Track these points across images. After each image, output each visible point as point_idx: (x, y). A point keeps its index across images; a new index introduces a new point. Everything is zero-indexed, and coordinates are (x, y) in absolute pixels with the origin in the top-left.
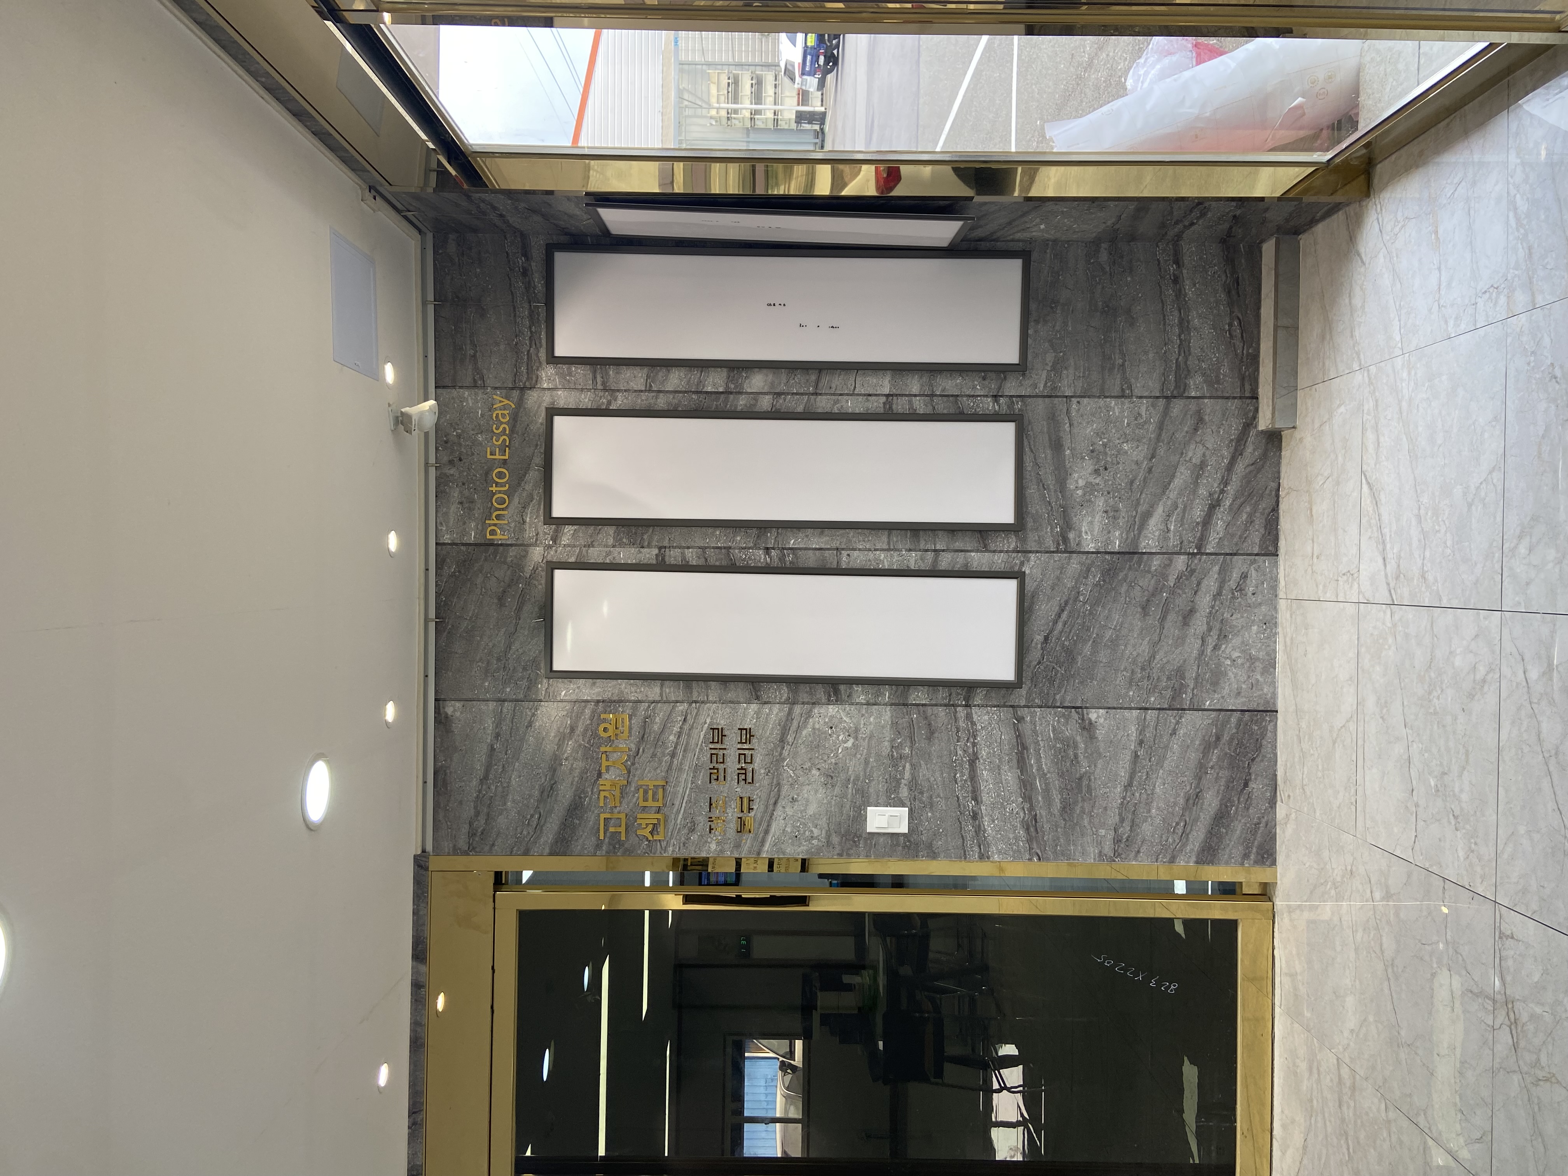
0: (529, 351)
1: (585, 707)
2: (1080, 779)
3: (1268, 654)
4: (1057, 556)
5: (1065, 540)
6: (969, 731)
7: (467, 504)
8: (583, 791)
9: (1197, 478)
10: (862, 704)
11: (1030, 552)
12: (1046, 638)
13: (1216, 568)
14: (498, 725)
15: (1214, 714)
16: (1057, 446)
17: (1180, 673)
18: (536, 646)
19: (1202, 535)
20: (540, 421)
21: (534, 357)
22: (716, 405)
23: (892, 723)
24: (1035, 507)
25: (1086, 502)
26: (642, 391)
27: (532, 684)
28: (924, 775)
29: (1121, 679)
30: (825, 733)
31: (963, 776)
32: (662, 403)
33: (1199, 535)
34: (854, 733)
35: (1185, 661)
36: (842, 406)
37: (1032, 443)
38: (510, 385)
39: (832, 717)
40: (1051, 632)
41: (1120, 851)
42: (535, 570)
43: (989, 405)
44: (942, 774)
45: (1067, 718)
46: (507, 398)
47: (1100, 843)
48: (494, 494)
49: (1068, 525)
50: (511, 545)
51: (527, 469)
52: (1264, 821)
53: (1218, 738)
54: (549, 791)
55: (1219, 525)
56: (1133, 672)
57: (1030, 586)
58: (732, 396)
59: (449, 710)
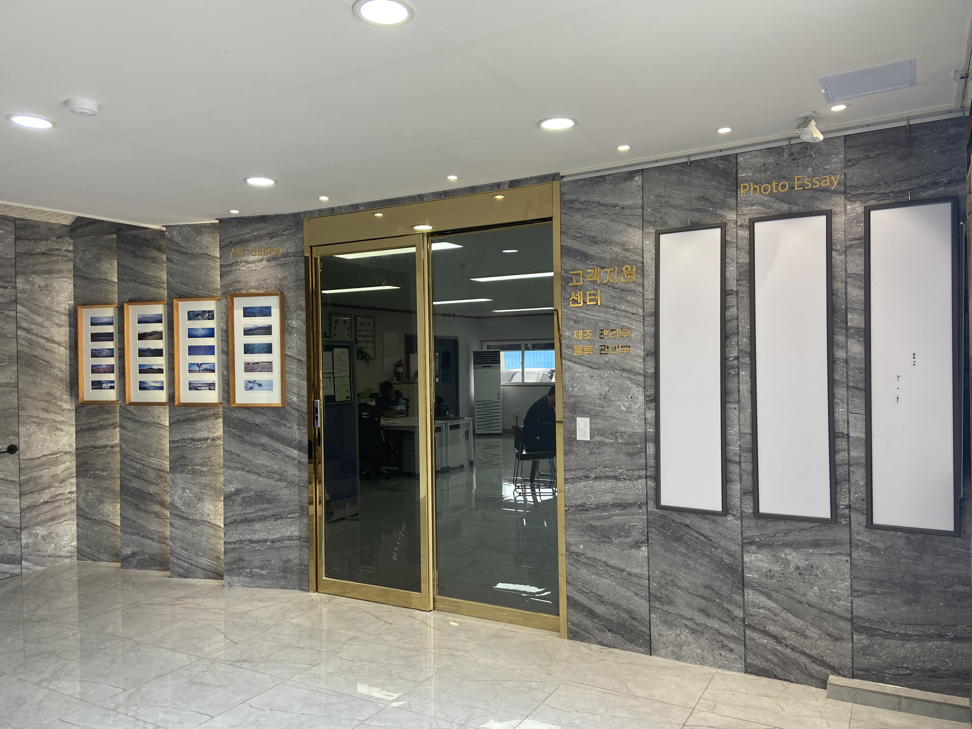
0: (874, 193)
1: (640, 256)
2: (609, 538)
3: (684, 656)
4: (739, 537)
5: (751, 543)
6: (632, 476)
7: (764, 168)
8: (594, 260)
9: (796, 632)
10: (645, 416)
11: (742, 521)
12: (688, 526)
13: (736, 635)
14: (629, 207)
15: (647, 618)
16: (815, 544)
17: (671, 603)
18: (674, 223)
19: (757, 629)
20: (823, 207)
21: (870, 197)
22: (837, 322)
23: (635, 433)
24: (772, 527)
25: (776, 559)
26: (846, 271)
27: (652, 223)
28: (607, 450)
29: (665, 567)
30: (629, 394)
31: (608, 472)
32: (838, 285)
33: (758, 627)
34: (629, 411)
35: (678, 606)
36: (839, 405)
37: (817, 528)
38: (848, 184)
39: (638, 398)
40: (692, 529)
41: (572, 555)
42: (721, 216)
43: (843, 502)
44: (609, 460)
45: (642, 533)
46: (839, 183)
47: (576, 545)
48: (770, 184)
49: (760, 546)
50: (737, 199)
51: (789, 203)
52: (591, 637)
53: (634, 619)
54: (594, 241)
55: (765, 641)
56: (670, 575)
57: (720, 519)
58: (844, 331)
59: (637, 178)
